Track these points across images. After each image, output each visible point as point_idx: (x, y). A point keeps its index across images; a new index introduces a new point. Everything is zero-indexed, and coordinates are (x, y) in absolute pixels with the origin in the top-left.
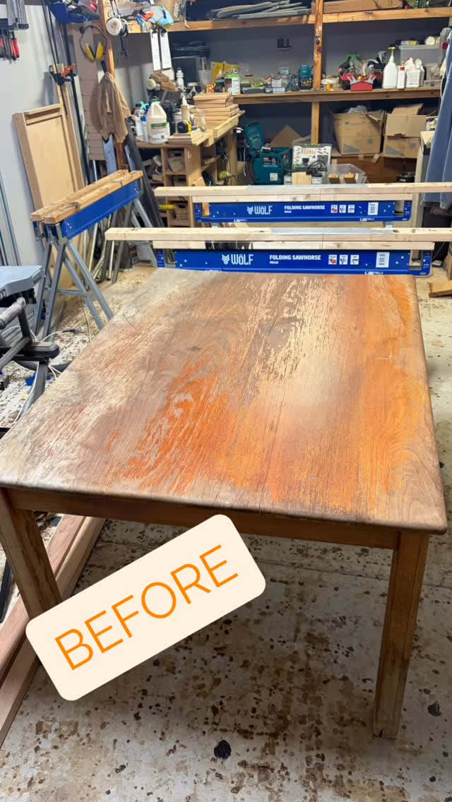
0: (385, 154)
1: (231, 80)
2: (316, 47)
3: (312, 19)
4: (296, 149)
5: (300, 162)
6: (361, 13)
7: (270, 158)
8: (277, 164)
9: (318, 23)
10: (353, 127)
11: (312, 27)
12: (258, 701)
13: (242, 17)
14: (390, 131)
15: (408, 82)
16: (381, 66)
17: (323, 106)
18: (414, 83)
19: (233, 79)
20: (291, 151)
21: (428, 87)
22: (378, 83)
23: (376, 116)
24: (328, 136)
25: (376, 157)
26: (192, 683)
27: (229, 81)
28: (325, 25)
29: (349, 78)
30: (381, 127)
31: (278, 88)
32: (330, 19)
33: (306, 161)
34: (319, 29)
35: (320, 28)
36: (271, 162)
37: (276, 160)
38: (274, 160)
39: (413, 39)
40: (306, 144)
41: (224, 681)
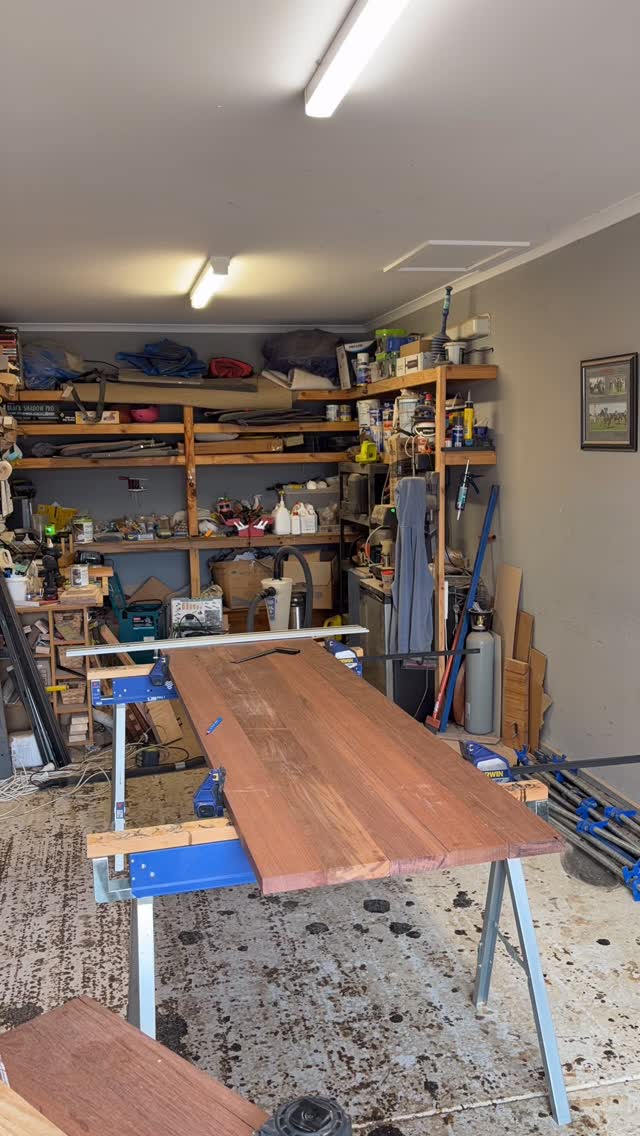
1: (82, 525)
2: (190, 490)
3: (182, 460)
4: (174, 603)
5: (183, 619)
6: (239, 456)
7: (142, 618)
8: (153, 624)
9: (191, 465)
10: (241, 576)
11: (184, 468)
13: (96, 455)
15: (303, 527)
16: (268, 512)
17: (204, 553)
18: (310, 529)
19: (85, 524)
21: (325, 533)
22: (270, 529)
27: (81, 526)
28: (197, 467)
29: (236, 524)
31: (145, 534)
32: (200, 460)
33: (189, 617)
35: (193, 470)
36: (145, 623)
37: (152, 619)
38: (148, 620)
39: (293, 483)
40: (186, 597)
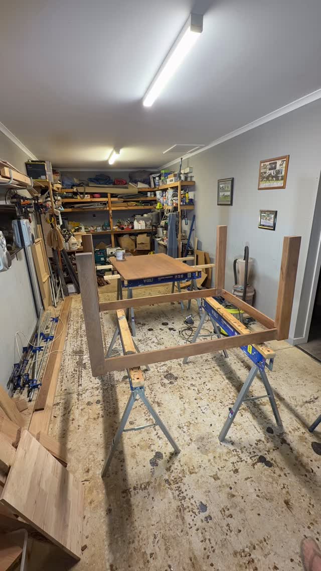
0: (138, 249)
2: (110, 217)
3: (108, 208)
4: (108, 249)
5: (110, 253)
6: (124, 207)
8: (103, 254)
9: (110, 210)
10: (125, 240)
11: (108, 211)
12: (229, 396)
13: (84, 208)
14: (138, 242)
15: (142, 227)
16: (132, 223)
17: (115, 235)
18: (144, 227)
20: (106, 250)
21: (148, 229)
22: (133, 228)
23: (133, 237)
24: (118, 244)
25: (135, 250)
26: (209, 399)
27: (81, 228)
28: (112, 211)
29: (123, 226)
30: (135, 241)
31: (99, 230)
32: (113, 209)
33: (112, 253)
34: (111, 212)
36: (100, 254)
39: (139, 215)
40: (111, 247)
41: (217, 396)
